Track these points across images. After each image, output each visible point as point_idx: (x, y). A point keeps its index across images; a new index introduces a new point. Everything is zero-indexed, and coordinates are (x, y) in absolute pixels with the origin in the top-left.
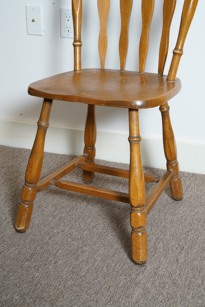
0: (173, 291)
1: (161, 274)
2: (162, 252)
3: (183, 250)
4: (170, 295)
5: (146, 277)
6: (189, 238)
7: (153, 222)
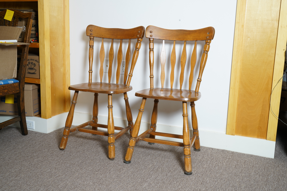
0: (162, 185)
1: (158, 179)
2: (160, 172)
3: (170, 171)
5: (151, 180)
6: (174, 167)
7: (158, 161)
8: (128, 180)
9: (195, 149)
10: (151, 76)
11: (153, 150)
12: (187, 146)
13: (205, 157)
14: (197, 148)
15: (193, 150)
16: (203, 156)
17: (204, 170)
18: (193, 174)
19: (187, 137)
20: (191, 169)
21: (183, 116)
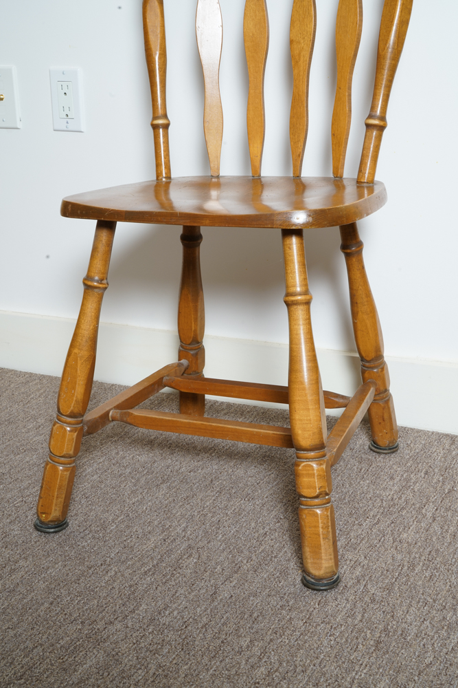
0: (174, 662)
1: (164, 624)
2: (189, 575)
3: (236, 572)
4: (163, 671)
5: (127, 627)
6: (262, 548)
7: (196, 514)
8: (12, 633)
9: (376, 447)
10: (157, 122)
11: (188, 458)
12: (312, 454)
13: (415, 483)
14: (384, 441)
15: (367, 447)
16: (408, 480)
17: (399, 557)
18: (342, 585)
19: (308, 409)
20: (332, 563)
21: (288, 304)
